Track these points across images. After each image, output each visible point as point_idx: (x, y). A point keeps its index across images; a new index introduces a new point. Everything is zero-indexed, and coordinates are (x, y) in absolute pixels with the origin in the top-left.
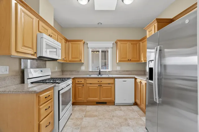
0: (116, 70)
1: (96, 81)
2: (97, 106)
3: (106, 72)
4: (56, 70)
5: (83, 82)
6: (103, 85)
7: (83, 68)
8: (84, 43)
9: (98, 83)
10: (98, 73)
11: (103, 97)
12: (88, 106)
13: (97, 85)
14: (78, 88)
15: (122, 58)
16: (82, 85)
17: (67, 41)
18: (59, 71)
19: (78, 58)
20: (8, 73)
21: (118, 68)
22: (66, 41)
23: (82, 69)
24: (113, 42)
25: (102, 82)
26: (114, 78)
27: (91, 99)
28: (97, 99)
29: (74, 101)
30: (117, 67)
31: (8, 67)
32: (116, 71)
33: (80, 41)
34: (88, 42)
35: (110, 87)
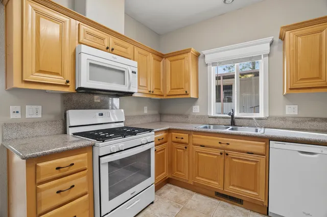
0: (281, 114)
1: (214, 141)
2: (217, 201)
3: (251, 119)
4: (146, 112)
5: (185, 140)
6: (231, 154)
7: (196, 109)
8: (197, 56)
9: (219, 145)
10: (229, 121)
11: (233, 185)
12: (195, 195)
13: (218, 152)
14: (177, 151)
15: (301, 79)
16: (183, 146)
17: (161, 56)
18: (152, 115)
19: (182, 88)
20: (40, 116)
21: (291, 110)
22: (157, 58)
23: (194, 112)
24: (270, 39)
25: (228, 147)
26: (267, 140)
27: (202, 180)
28: (216, 185)
29: (170, 177)
30: (287, 106)
31: (40, 107)
32: (284, 119)
33: (187, 51)
34: (204, 52)
35: (254, 163)
